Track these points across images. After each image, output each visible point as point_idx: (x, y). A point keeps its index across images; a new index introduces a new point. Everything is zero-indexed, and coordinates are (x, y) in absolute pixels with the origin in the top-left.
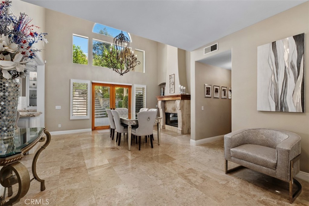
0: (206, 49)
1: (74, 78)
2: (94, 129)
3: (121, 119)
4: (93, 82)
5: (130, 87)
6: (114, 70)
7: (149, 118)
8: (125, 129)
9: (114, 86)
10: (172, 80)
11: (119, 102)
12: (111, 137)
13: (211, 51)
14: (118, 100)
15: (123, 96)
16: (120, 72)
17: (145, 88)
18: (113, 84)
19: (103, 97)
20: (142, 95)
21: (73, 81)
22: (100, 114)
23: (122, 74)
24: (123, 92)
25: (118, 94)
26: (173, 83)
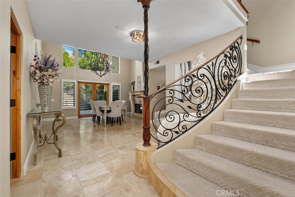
0: (154, 62)
1: (64, 78)
2: (80, 116)
3: (100, 107)
4: (79, 81)
5: (108, 84)
6: (95, 73)
7: (118, 106)
8: (103, 114)
9: (95, 84)
10: (139, 80)
11: (100, 96)
12: (93, 121)
13: (157, 64)
14: (99, 95)
15: (104, 91)
16: (100, 74)
17: (120, 86)
18: (94, 83)
19: (86, 93)
20: (118, 91)
21: (63, 80)
22: (84, 107)
23: (101, 76)
24: (104, 88)
25: (100, 90)
26: (139, 82)
